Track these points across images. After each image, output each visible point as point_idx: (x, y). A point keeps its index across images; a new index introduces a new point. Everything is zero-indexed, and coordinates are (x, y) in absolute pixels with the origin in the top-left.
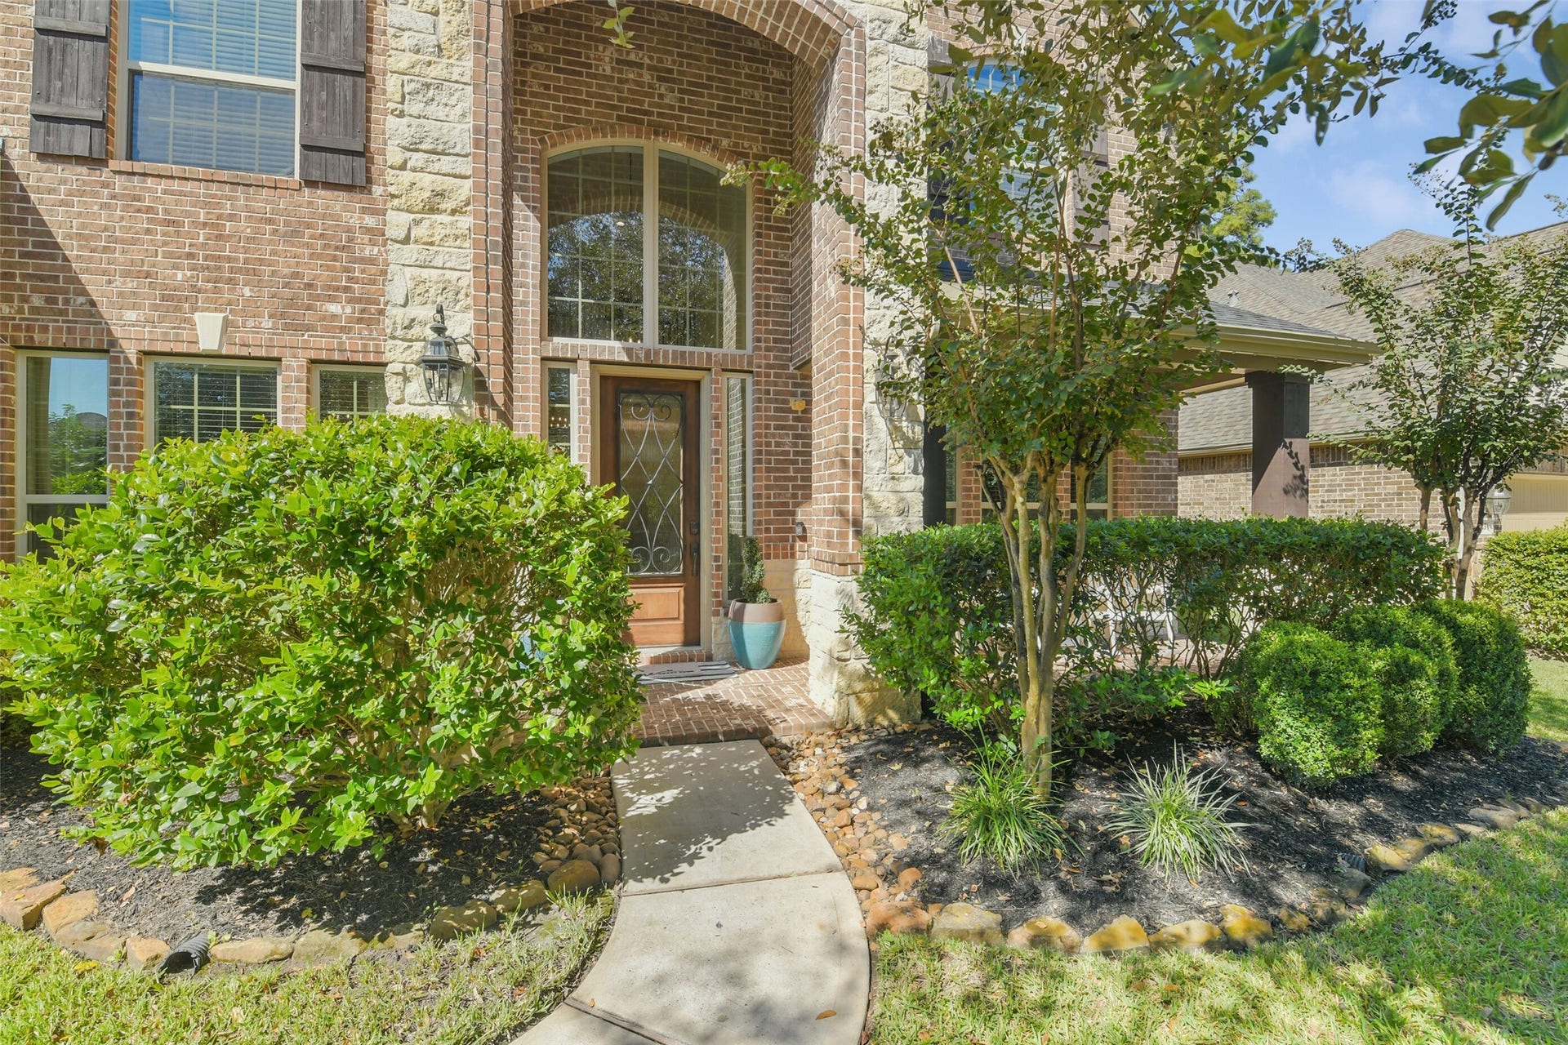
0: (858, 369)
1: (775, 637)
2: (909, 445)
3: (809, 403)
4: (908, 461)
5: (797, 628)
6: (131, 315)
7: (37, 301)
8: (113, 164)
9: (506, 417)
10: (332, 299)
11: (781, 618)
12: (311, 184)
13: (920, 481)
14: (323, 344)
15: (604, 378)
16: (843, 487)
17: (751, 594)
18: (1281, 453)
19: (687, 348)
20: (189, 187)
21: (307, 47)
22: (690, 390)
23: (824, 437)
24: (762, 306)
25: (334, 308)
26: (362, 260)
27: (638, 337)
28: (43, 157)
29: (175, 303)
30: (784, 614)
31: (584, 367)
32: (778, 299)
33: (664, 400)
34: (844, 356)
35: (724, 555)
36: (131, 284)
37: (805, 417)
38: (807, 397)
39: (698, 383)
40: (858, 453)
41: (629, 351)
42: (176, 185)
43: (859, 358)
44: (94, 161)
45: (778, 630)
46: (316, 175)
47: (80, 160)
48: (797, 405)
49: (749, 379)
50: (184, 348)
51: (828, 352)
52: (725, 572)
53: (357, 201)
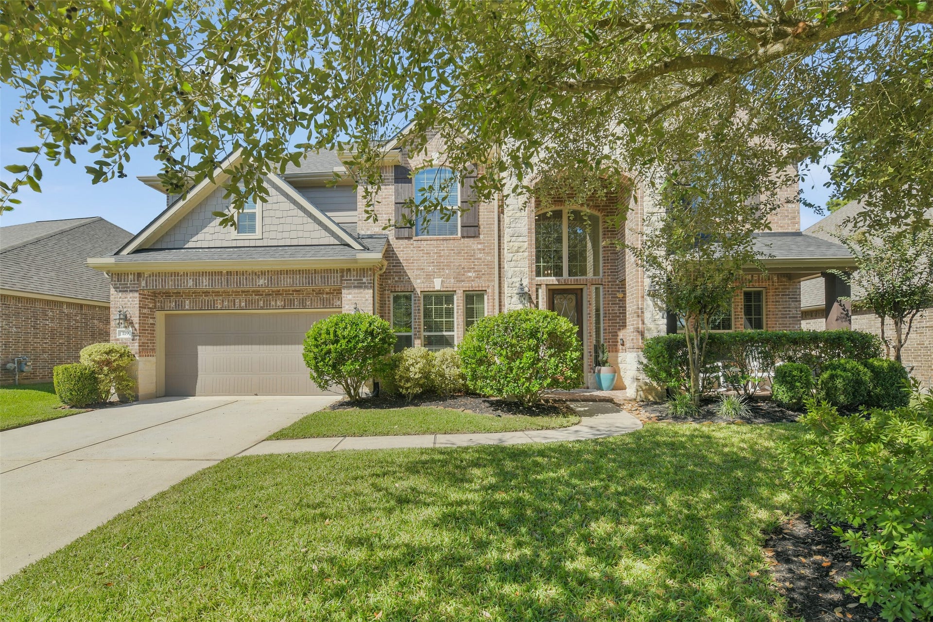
0: (642, 286)
1: (613, 379)
2: (661, 309)
3: (625, 294)
4: (661, 314)
5: (620, 378)
6: (419, 281)
7: (396, 279)
8: (414, 238)
9: (537, 306)
10: (469, 272)
11: (615, 372)
12: (463, 237)
13: (665, 321)
14: (467, 286)
15: (549, 290)
16: (638, 324)
17: (604, 363)
18: (836, 304)
19: (578, 278)
20: (432, 242)
21: (462, 196)
22: (579, 292)
23: (630, 307)
24: (606, 260)
25: (470, 274)
26: (478, 259)
27: (561, 275)
28: (397, 238)
29: (429, 277)
30: (615, 371)
31: (544, 287)
32: (612, 257)
33: (570, 296)
34: (637, 282)
35: (593, 351)
36: (419, 272)
37: (623, 300)
38: (624, 293)
39: (582, 289)
40: (642, 312)
41: (558, 280)
42: (429, 242)
43: (643, 282)
44: (409, 238)
45: (614, 376)
46: (465, 235)
47: (406, 238)
48: (620, 295)
49: (601, 287)
50: (431, 289)
51: (632, 280)
52: (593, 357)
53: (475, 241)
